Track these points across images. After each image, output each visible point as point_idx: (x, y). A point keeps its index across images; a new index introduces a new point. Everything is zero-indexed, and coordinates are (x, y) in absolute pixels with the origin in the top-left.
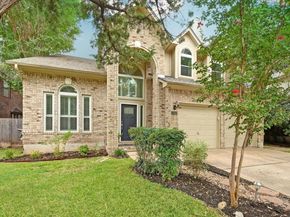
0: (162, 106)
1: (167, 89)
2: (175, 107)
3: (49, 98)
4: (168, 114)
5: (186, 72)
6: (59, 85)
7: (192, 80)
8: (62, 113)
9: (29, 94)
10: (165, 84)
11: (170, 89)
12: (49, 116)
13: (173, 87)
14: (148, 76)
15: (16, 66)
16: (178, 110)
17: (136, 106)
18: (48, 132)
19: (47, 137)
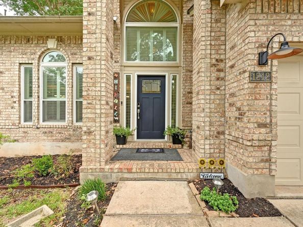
6: (39, 51)
17: (164, 76)
18: (28, 123)
19: (25, 132)
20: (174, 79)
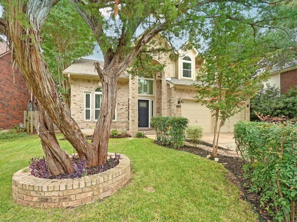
0: (169, 101)
1: (173, 89)
2: (179, 102)
3: (88, 96)
4: (174, 107)
5: (187, 74)
6: (95, 87)
7: (192, 80)
8: (96, 107)
9: (75, 94)
10: (171, 86)
11: (175, 89)
12: (88, 109)
13: (177, 87)
14: (157, 78)
15: (69, 75)
16: (181, 104)
17: (148, 101)
18: (87, 120)
19: (87, 124)
20: (152, 102)
